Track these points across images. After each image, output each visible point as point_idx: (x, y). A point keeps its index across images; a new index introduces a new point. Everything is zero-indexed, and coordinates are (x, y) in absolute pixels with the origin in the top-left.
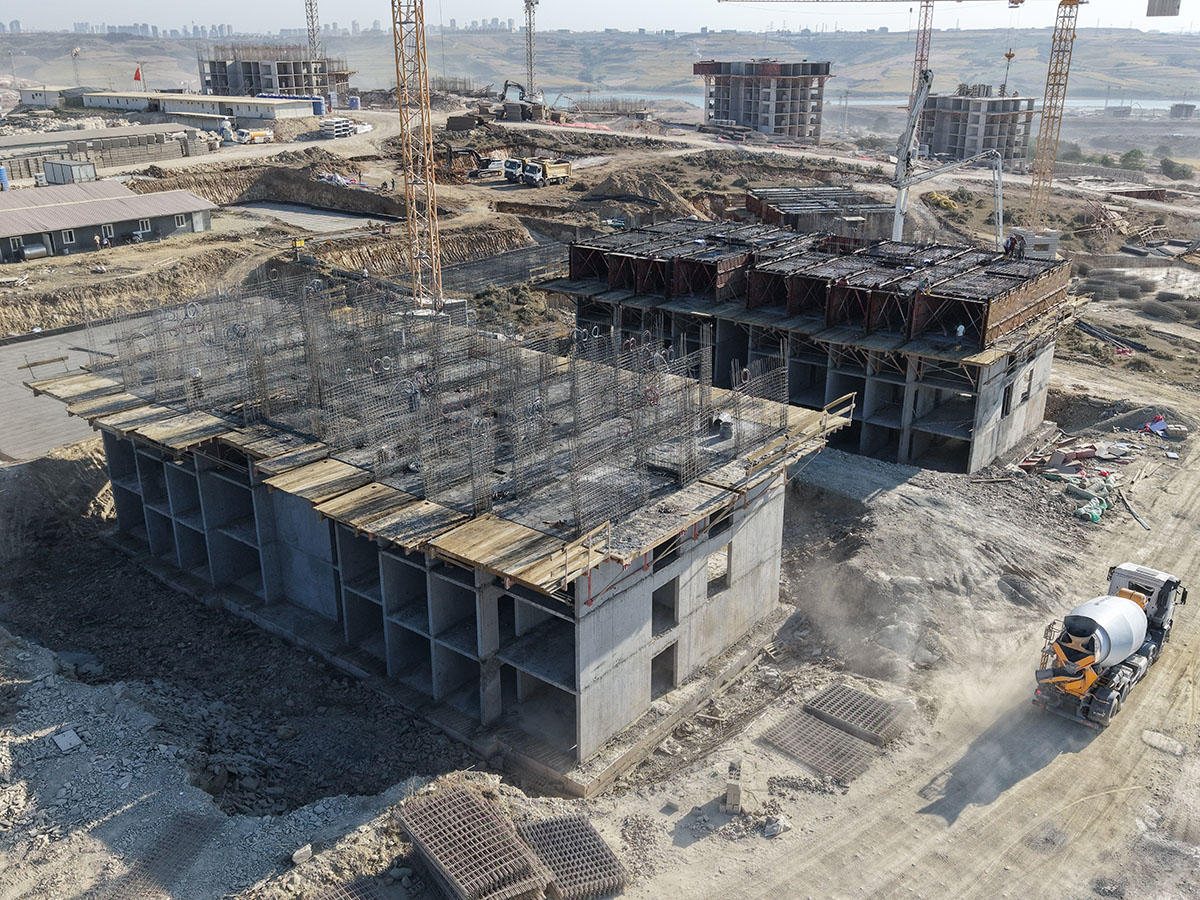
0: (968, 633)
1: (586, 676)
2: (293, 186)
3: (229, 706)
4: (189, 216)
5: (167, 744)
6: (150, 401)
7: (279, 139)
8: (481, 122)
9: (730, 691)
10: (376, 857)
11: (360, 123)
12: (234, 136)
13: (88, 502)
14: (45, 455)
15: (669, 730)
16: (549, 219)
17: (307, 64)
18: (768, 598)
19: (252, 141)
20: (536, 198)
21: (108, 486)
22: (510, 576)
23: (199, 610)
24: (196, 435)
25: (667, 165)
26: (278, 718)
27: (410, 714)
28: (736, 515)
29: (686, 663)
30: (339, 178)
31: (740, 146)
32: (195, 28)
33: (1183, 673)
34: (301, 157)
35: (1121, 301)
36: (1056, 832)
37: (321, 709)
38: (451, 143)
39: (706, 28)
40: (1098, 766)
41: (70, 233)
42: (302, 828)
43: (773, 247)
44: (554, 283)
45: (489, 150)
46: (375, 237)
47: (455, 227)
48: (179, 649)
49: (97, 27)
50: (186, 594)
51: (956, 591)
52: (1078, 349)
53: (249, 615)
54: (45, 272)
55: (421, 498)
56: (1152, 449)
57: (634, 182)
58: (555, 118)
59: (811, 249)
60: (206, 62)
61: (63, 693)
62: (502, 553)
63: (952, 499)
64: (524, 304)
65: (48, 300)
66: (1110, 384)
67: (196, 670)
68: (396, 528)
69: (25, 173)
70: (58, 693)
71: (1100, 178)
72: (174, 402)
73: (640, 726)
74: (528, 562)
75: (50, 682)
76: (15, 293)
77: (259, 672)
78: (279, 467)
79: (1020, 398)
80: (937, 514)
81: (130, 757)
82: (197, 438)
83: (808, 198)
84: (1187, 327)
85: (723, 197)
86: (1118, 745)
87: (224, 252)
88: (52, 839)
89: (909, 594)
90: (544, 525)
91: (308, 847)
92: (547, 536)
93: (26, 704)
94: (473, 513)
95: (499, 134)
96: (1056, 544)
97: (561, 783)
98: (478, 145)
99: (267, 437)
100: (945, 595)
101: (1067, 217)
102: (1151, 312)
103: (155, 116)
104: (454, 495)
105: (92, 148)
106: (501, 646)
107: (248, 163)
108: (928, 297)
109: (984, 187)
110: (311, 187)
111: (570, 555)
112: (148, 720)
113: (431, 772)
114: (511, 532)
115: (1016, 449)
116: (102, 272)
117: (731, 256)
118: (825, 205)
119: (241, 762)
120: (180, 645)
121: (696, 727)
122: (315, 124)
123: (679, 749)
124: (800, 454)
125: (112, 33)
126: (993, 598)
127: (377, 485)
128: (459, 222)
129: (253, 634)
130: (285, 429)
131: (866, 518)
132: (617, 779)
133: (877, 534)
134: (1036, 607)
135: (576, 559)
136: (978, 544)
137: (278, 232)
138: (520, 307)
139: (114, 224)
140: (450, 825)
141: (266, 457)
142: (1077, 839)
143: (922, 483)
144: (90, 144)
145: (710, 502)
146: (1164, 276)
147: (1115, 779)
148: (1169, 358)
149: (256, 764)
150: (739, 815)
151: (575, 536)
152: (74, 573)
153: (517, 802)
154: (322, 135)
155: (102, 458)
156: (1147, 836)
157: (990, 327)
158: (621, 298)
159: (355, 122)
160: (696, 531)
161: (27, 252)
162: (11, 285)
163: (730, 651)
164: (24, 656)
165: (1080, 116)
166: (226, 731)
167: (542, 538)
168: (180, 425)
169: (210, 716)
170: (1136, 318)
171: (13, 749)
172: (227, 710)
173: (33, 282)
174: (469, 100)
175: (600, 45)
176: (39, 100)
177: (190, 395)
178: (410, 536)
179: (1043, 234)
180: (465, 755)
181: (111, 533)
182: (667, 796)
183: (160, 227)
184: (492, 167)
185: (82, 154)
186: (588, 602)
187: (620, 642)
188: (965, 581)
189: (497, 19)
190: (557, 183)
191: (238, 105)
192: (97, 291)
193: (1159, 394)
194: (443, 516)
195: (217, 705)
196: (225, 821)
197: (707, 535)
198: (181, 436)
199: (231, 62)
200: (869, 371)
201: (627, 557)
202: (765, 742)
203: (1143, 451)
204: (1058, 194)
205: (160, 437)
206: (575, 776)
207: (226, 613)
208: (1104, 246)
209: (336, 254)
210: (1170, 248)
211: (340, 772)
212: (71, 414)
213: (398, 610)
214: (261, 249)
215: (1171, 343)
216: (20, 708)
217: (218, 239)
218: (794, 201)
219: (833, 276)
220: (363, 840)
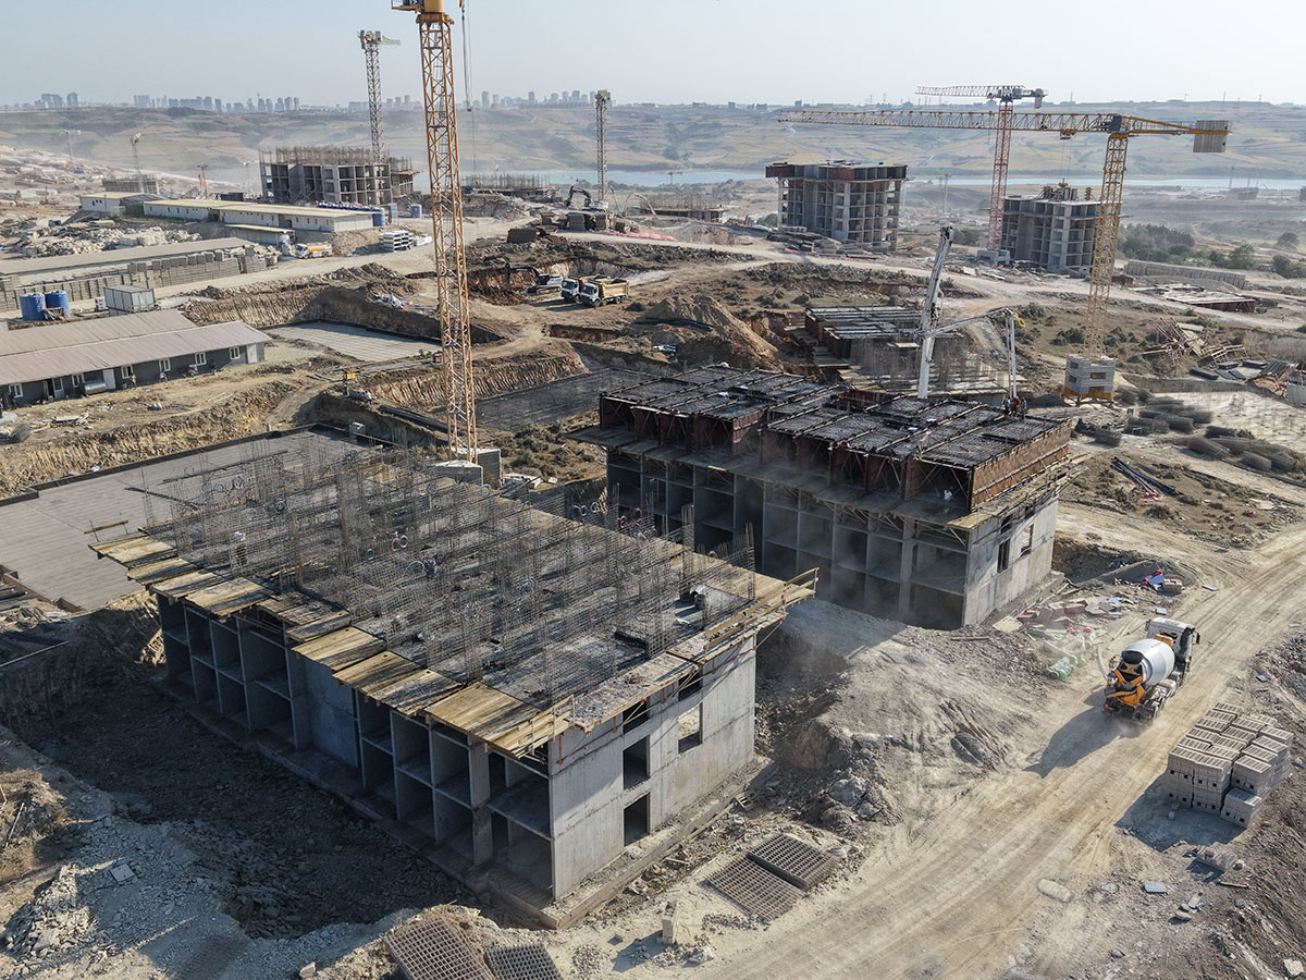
0: (911, 788)
1: (560, 825)
2: (349, 306)
3: (259, 844)
4: (243, 349)
5: (204, 878)
6: (199, 567)
7: (337, 253)
8: (543, 234)
9: (700, 837)
10: (367, 974)
11: (420, 234)
12: (292, 250)
13: (141, 649)
14: (102, 606)
15: (640, 872)
16: (600, 345)
17: (370, 168)
18: (743, 752)
19: (310, 256)
20: (591, 319)
21: (159, 633)
22: (487, 742)
23: (237, 754)
24: (238, 602)
25: (729, 280)
26: (300, 854)
27: (414, 853)
28: (705, 679)
29: (659, 812)
30: (395, 299)
31: (808, 257)
32: (261, 100)
33: (1094, 828)
34: (359, 275)
35: (1172, 435)
36: (937, 966)
37: (338, 848)
38: (511, 256)
39: (800, 102)
40: (991, 910)
41: (129, 368)
42: (309, 949)
43: (791, 401)
44: (585, 432)
45: (549, 264)
46: (424, 367)
47: (505, 354)
48: (218, 791)
49: (158, 100)
50: (225, 739)
51: (911, 748)
52: (1104, 494)
53: (281, 760)
54: (104, 408)
55: (424, 667)
56: (1144, 603)
57: (688, 305)
58: (619, 228)
59: (827, 405)
60: (268, 165)
61: (119, 832)
62: (484, 720)
63: (930, 657)
64: (562, 443)
65: (107, 439)
66: (1124, 533)
67: (231, 810)
68: (399, 695)
69: (85, 294)
70: (114, 832)
71: (1188, 286)
72: (219, 568)
73: (612, 869)
74: (506, 729)
75: (108, 822)
76: (76, 433)
77: (286, 813)
78: (307, 634)
79: (1019, 553)
80: (912, 672)
81: (172, 889)
82: (239, 605)
83: (867, 320)
84: (1228, 466)
85: (783, 316)
86: (1015, 892)
87: (276, 385)
88: (110, 955)
89: (865, 751)
90: (523, 694)
91: (313, 965)
92: (526, 705)
93: (88, 841)
94: (465, 682)
95: (560, 246)
96: (1017, 703)
97: (538, 917)
98: (538, 259)
99: (299, 605)
100: (899, 752)
101: (1140, 336)
102: (1196, 450)
103: (215, 228)
104: (452, 664)
105: (151, 268)
106: (492, 795)
107: (305, 281)
108: (919, 462)
109: (1059, 300)
110: (366, 307)
111: (536, 725)
112: (189, 856)
113: (421, 904)
114: (495, 701)
115: (1016, 603)
116: (158, 409)
117: (747, 412)
118: (881, 329)
119: (266, 894)
120: (218, 787)
121: (664, 870)
122: (374, 236)
123: (645, 890)
124: (760, 627)
125: (173, 108)
126: (943, 755)
127: (388, 653)
128: (511, 349)
129: (282, 778)
130: (315, 597)
131: (845, 674)
132: (587, 915)
133: (850, 691)
134: (981, 764)
135: (542, 728)
136: (943, 702)
137: (330, 363)
138: (557, 447)
139: (170, 359)
140: (426, 949)
141: (296, 624)
142: (952, 972)
143: (905, 640)
144: (149, 263)
145: (670, 673)
146: (1230, 402)
147: (1003, 922)
148: (1194, 503)
149: (278, 895)
150: (672, 946)
151: (549, 705)
152: (127, 717)
153: (488, 932)
154: (381, 248)
155: (155, 608)
156: (1014, 970)
157: (975, 492)
158: (644, 450)
159: (415, 233)
160: (663, 696)
161: (88, 388)
162: (73, 423)
163: (703, 800)
164: (86, 799)
165: (1201, 198)
166: (254, 866)
167: (521, 706)
168: (225, 592)
169: (241, 852)
170: (1179, 455)
171: (78, 879)
172: (256, 848)
173: (93, 419)
174: (534, 205)
175: (685, 119)
176: (99, 207)
177: (233, 561)
178: (410, 704)
179: (1100, 362)
180: (458, 891)
181: (161, 678)
182: (617, 930)
183: (216, 360)
184: (550, 283)
185: (142, 274)
186: (560, 762)
187: (592, 795)
188: (920, 739)
189: (578, 92)
190: (614, 302)
191: (298, 217)
192: (154, 428)
193: (1171, 544)
194: (440, 684)
195: (248, 842)
196: (248, 942)
197: (676, 698)
198: (225, 603)
199: (293, 165)
200: (870, 527)
201: (588, 725)
202: (707, 884)
203: (1135, 606)
204: (1137, 308)
205: (207, 604)
206: (549, 911)
207: (259, 755)
208: (1174, 368)
209: (386, 386)
210: (1243, 371)
211: (350, 903)
212: (130, 579)
213: (407, 761)
214: (313, 381)
215: (1204, 485)
216: (84, 845)
217: (271, 370)
218: (851, 324)
219: (837, 437)
220: (358, 960)
